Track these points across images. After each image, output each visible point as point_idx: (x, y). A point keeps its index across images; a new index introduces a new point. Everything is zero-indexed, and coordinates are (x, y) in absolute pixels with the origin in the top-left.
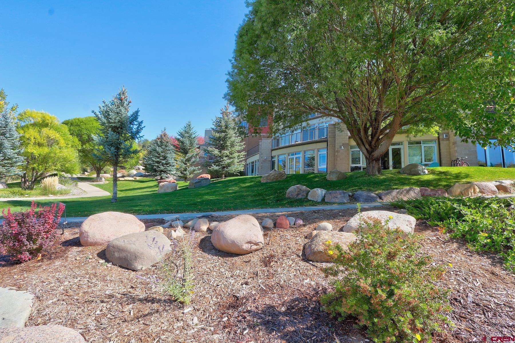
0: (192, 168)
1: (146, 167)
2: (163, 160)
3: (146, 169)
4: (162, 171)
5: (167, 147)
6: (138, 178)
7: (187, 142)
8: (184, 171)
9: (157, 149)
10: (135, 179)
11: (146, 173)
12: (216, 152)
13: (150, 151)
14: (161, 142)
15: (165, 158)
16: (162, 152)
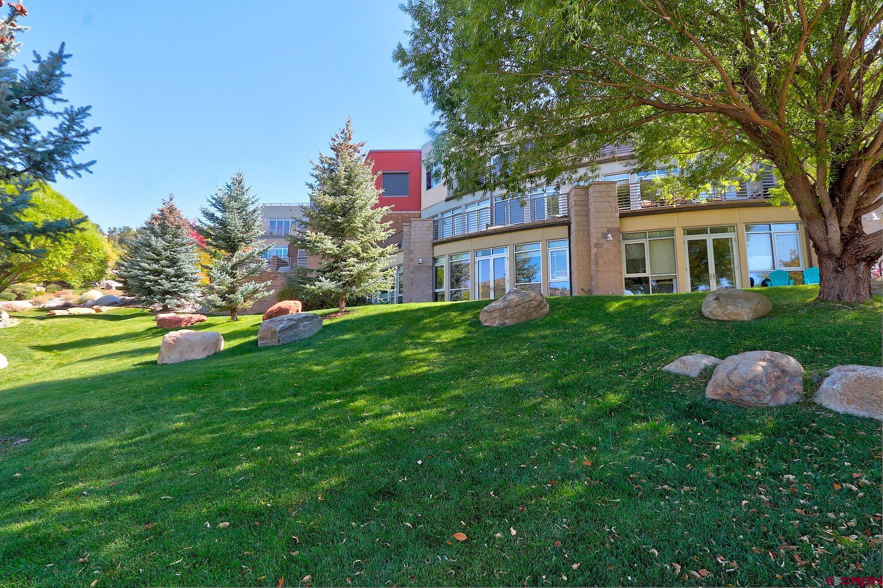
0: (250, 286)
1: (125, 283)
2: (169, 267)
3: (126, 288)
4: (166, 292)
5: (177, 238)
6: (105, 310)
7: (236, 222)
8: (229, 293)
9: (153, 243)
10: (98, 310)
11: (127, 298)
12: (328, 244)
13: (136, 248)
14: (163, 227)
15: (173, 262)
16: (165, 250)
